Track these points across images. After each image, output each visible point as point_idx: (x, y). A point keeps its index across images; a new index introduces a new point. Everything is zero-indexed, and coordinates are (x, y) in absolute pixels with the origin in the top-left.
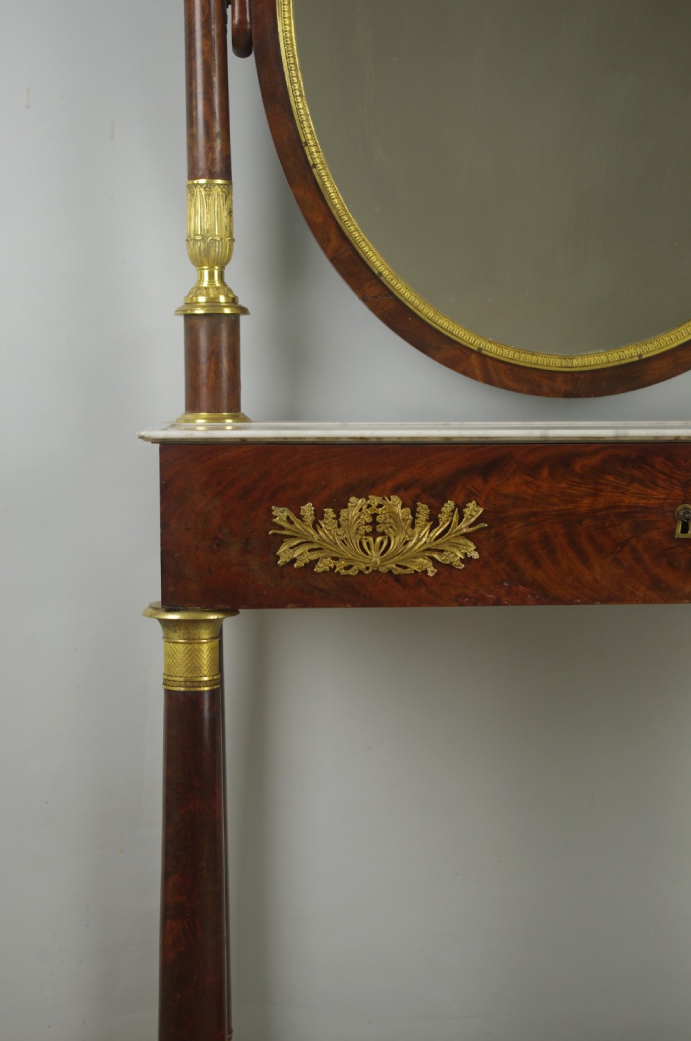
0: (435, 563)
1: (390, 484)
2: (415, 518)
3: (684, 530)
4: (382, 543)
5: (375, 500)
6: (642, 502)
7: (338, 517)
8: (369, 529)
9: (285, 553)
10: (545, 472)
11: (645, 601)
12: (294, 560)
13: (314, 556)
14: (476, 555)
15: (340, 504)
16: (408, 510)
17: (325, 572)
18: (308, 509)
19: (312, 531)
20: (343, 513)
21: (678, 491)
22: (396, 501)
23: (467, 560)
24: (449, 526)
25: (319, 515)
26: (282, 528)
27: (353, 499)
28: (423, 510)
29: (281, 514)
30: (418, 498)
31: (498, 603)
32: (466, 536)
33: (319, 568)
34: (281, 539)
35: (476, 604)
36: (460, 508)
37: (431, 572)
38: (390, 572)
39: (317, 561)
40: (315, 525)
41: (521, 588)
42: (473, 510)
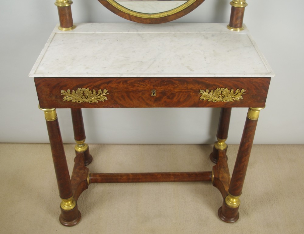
0: (98, 101)
1: (87, 86)
2: (92, 92)
3: (154, 94)
4: (86, 97)
5: (83, 89)
6: (144, 89)
7: (75, 92)
8: (83, 95)
9: (65, 98)
10: (121, 83)
11: (145, 107)
12: (67, 100)
13: (71, 100)
14: (107, 99)
15: (76, 90)
16: (91, 91)
17: (74, 102)
18: (69, 90)
19: (70, 95)
20: (77, 91)
21: (152, 87)
22: (88, 89)
23: (105, 100)
24: (100, 94)
25: (71, 91)
26: (63, 94)
27: (78, 89)
28: (94, 91)
29: (63, 91)
30: (93, 88)
31: (113, 107)
32: (104, 96)
33: (73, 101)
34: (64, 96)
35: (108, 108)
36: (102, 90)
37: (97, 102)
38: (88, 102)
39: (72, 100)
40: (71, 93)
41: (117, 105)
42: (105, 91)
